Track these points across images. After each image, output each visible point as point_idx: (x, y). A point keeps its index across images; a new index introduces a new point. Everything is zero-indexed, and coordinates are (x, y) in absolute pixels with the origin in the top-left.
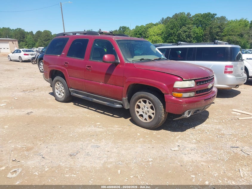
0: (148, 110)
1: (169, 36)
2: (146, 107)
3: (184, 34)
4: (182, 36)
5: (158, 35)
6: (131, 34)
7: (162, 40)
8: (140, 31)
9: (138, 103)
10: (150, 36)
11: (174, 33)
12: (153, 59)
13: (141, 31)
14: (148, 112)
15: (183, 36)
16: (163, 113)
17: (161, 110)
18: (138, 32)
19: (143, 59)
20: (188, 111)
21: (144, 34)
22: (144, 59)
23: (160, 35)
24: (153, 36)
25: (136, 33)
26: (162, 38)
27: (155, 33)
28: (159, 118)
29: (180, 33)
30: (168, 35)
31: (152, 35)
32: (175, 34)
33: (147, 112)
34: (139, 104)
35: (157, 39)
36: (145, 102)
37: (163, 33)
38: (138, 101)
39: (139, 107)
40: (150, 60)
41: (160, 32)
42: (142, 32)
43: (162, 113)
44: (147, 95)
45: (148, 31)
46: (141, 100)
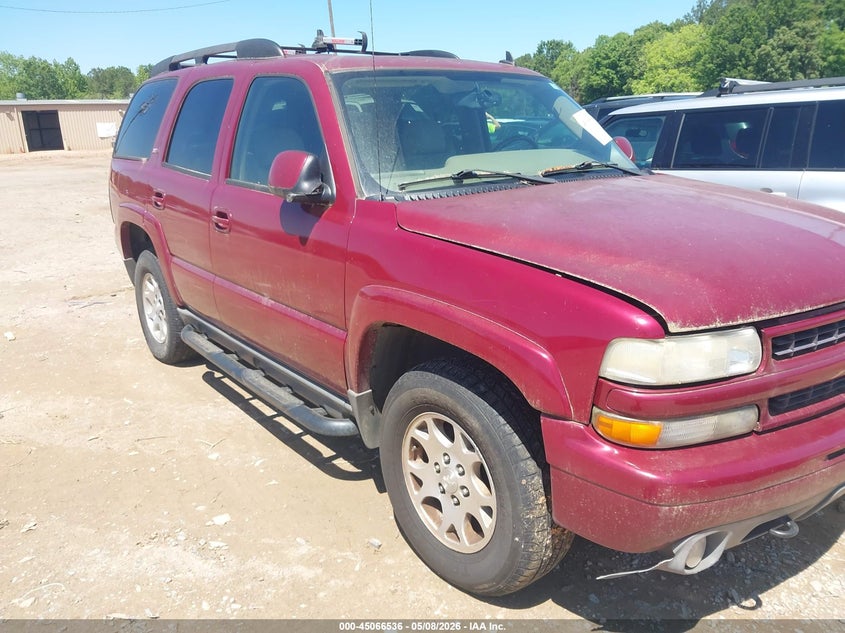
0: (463, 481)
1: (722, 67)
2: (454, 463)
3: (784, 58)
4: (773, 66)
5: (678, 65)
6: (579, 68)
7: (695, 83)
8: (614, 56)
9: (414, 432)
10: (650, 69)
11: (742, 54)
12: (539, 174)
13: (617, 54)
14: (467, 495)
15: (777, 66)
16: (543, 523)
17: (529, 504)
18: (604, 59)
19: (470, 175)
20: (703, 536)
21: (627, 64)
22: (476, 176)
23: (688, 64)
24: (660, 71)
25: (598, 63)
26: (693, 76)
27: (667, 58)
28: (515, 548)
29: (768, 55)
30: (719, 66)
31: (657, 68)
32: (747, 59)
33: (460, 494)
34: (420, 436)
35: (677, 82)
36: (448, 432)
37: (699, 56)
38: (418, 423)
39: (420, 453)
40: (516, 178)
41: (687, 54)
42: (620, 56)
43: (531, 522)
44: (452, 394)
45: (641, 54)
46: (428, 418)
